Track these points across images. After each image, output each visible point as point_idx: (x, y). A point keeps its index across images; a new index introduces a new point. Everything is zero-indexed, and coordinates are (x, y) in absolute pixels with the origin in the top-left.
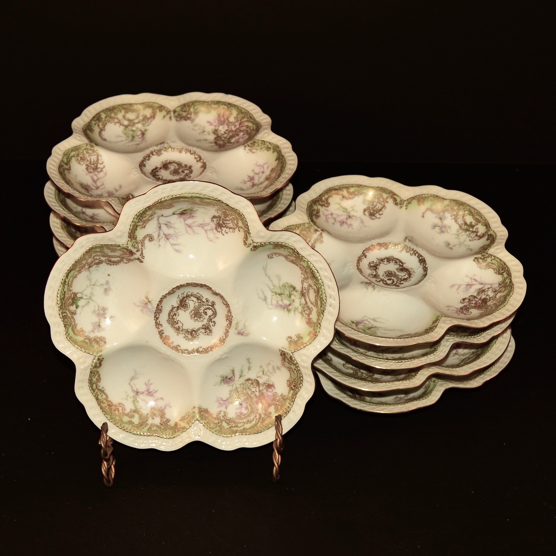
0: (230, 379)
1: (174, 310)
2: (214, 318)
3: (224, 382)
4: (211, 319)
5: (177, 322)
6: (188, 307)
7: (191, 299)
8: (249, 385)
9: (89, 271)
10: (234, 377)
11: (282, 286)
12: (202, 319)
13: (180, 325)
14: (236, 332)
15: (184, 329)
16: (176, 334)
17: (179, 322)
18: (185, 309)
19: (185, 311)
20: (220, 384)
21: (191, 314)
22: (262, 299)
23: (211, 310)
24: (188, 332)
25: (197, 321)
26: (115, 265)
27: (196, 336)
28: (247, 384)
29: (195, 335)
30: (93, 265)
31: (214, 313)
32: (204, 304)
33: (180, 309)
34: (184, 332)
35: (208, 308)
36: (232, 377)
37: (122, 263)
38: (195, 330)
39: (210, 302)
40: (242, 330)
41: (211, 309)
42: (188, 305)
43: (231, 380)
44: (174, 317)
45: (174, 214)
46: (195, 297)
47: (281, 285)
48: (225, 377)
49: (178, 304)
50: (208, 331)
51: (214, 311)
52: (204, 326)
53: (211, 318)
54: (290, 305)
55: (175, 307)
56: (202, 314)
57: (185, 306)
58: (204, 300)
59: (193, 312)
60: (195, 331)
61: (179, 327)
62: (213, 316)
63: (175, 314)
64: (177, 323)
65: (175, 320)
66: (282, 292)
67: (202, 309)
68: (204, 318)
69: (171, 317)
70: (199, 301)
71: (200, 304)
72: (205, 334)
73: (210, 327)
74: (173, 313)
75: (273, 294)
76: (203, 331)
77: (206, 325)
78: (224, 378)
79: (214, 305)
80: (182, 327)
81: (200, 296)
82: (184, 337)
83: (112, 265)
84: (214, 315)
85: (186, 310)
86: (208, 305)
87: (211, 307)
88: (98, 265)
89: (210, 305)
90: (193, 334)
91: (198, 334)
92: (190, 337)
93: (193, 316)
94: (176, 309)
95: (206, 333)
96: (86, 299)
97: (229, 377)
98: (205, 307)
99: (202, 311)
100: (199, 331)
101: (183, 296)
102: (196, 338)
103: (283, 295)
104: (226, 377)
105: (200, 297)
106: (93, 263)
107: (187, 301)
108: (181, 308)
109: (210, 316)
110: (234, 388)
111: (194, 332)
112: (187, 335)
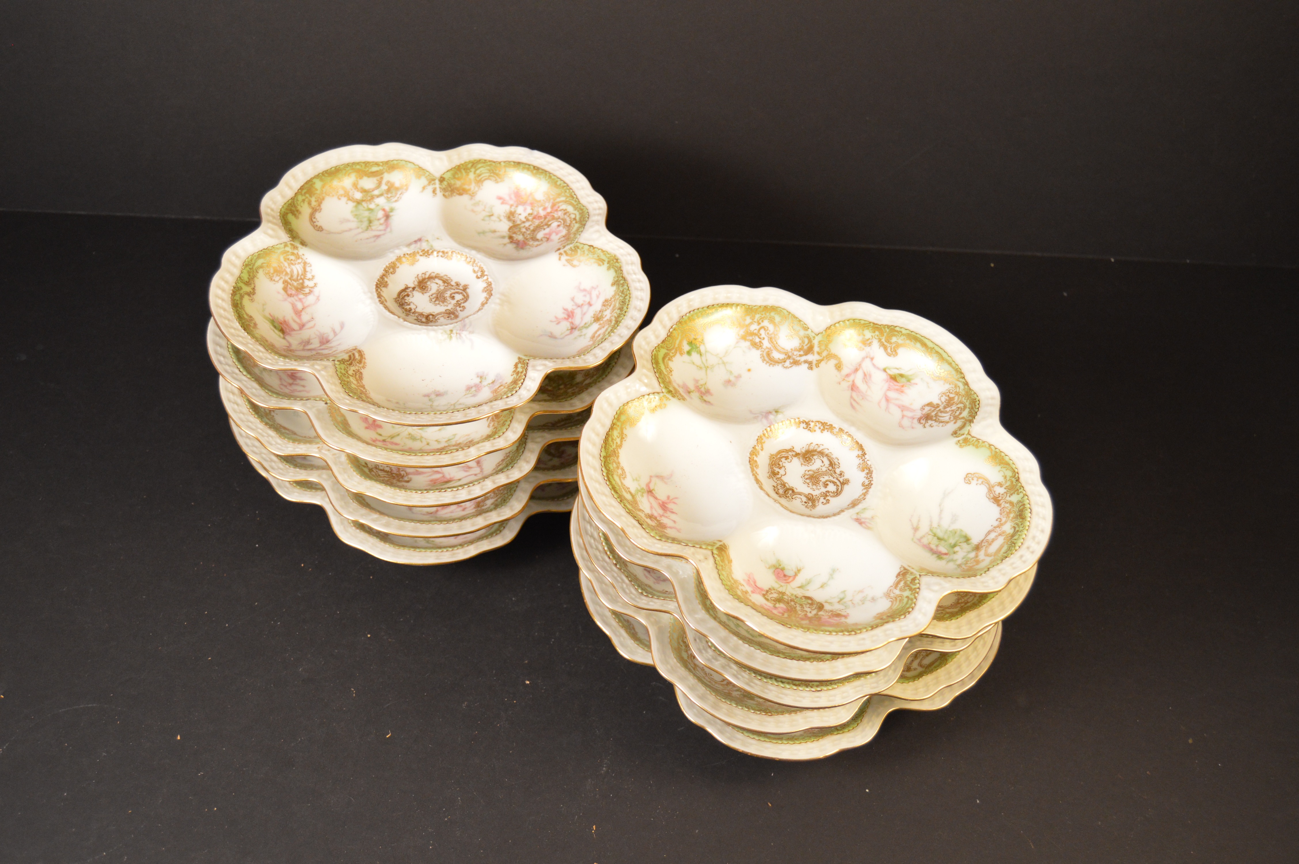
0: (785, 576)
1: (790, 453)
2: (831, 497)
3: (774, 571)
4: (826, 496)
5: (781, 466)
6: (811, 464)
7: (822, 458)
8: (806, 603)
9: (737, 342)
10: (792, 581)
11: (951, 532)
12: (814, 487)
13: (782, 472)
14: (855, 517)
15: (782, 480)
16: (768, 475)
17: (783, 469)
18: (805, 462)
19: (802, 464)
20: (768, 567)
21: (807, 472)
22: (912, 525)
23: (835, 487)
24: (785, 486)
25: (806, 485)
26: (768, 364)
27: (790, 497)
28: (803, 600)
29: (789, 495)
30: (748, 340)
31: (837, 492)
32: (834, 475)
33: (799, 458)
34: (779, 482)
35: (834, 483)
36: (790, 577)
37: (780, 365)
38: (795, 491)
39: (842, 478)
40: (866, 519)
41: (837, 485)
42: (813, 461)
43: (784, 579)
44: (783, 460)
45: (885, 370)
46: (830, 461)
47: (951, 529)
48: (782, 566)
49: (801, 451)
50: (810, 504)
51: (839, 490)
52: (811, 496)
53: (828, 494)
54: (946, 554)
55: (794, 451)
56: (821, 483)
57: (807, 459)
58: (838, 471)
59: (811, 473)
60: (793, 491)
61: (779, 472)
62: (831, 494)
63: (787, 458)
64: (780, 468)
65: (781, 463)
66: (946, 537)
67: (826, 478)
68: (818, 487)
69: (779, 456)
70: (830, 468)
71: (828, 471)
72: (804, 503)
73: (817, 502)
74: (786, 455)
75: (930, 533)
76: (804, 499)
77: (814, 497)
78: (780, 567)
79: (845, 483)
80: (782, 475)
81: (838, 464)
82: (774, 486)
83: (765, 362)
84: (836, 494)
85: (805, 465)
86: (837, 479)
87: (838, 483)
88: (751, 347)
89: (839, 481)
90: (788, 493)
91: (793, 497)
92: (781, 491)
93: (806, 477)
94: (794, 453)
95: (806, 504)
96: (703, 362)
97: (787, 573)
98: (831, 478)
99: (823, 480)
100: (799, 496)
101: (815, 448)
102: (788, 499)
103: (943, 542)
104: (783, 570)
105: (835, 464)
106: (751, 338)
107: (815, 457)
108: (801, 458)
109: (828, 492)
110: (780, 590)
111: (790, 492)
112: (779, 487)
